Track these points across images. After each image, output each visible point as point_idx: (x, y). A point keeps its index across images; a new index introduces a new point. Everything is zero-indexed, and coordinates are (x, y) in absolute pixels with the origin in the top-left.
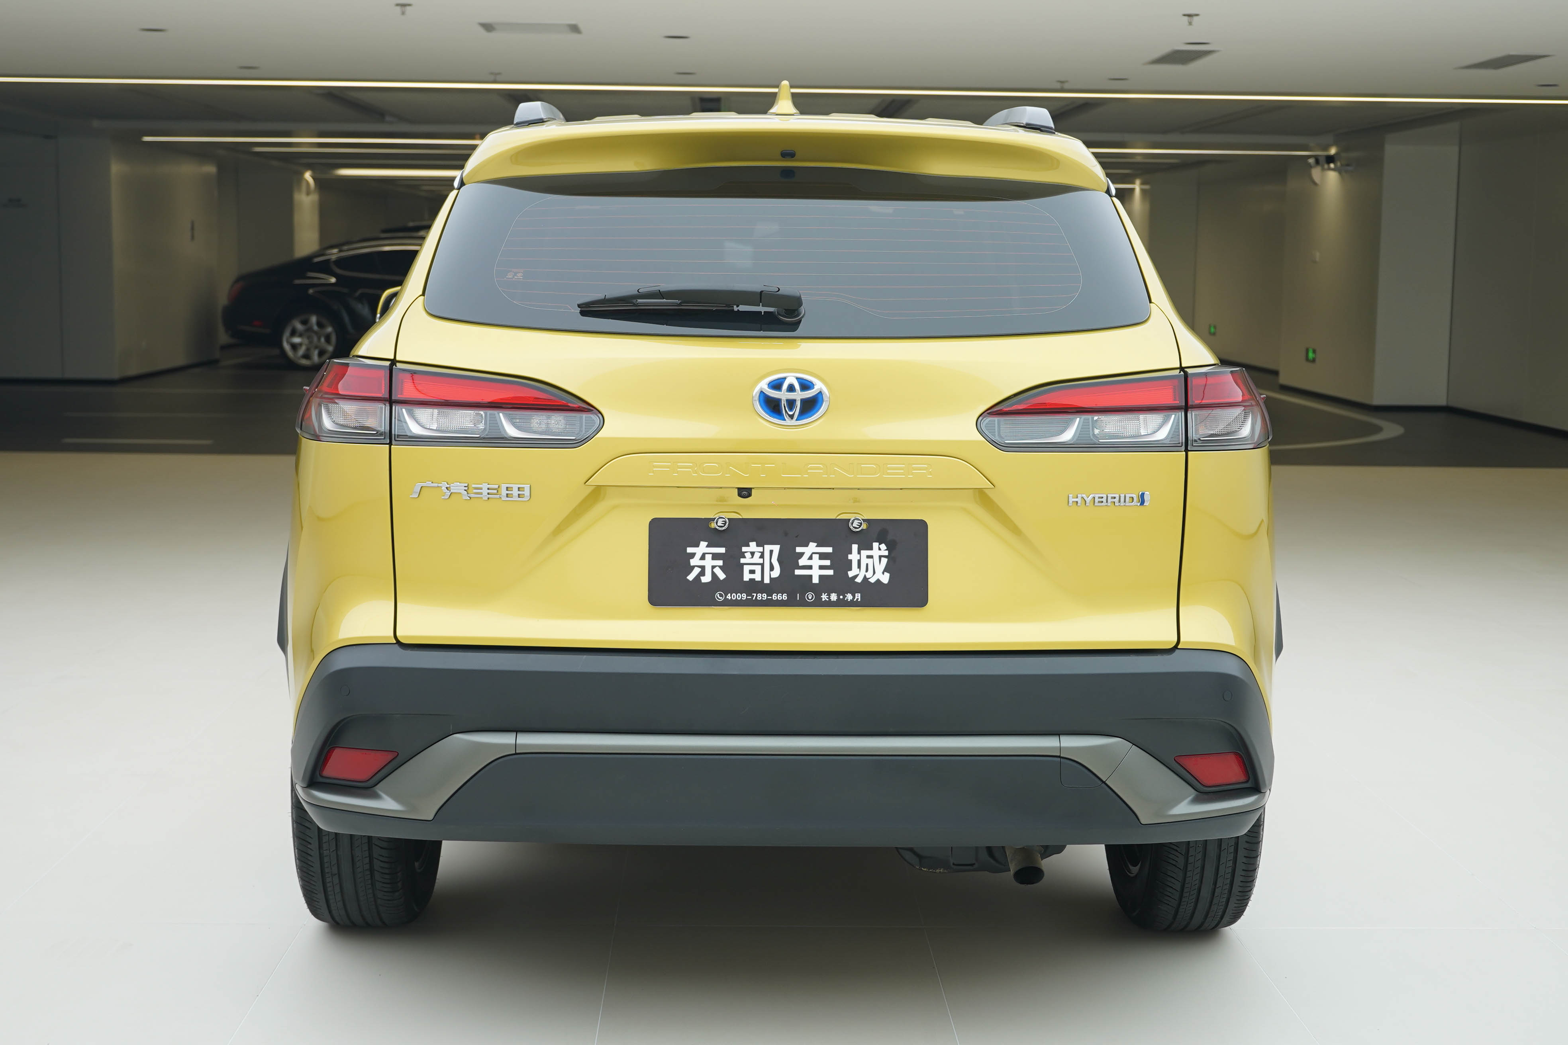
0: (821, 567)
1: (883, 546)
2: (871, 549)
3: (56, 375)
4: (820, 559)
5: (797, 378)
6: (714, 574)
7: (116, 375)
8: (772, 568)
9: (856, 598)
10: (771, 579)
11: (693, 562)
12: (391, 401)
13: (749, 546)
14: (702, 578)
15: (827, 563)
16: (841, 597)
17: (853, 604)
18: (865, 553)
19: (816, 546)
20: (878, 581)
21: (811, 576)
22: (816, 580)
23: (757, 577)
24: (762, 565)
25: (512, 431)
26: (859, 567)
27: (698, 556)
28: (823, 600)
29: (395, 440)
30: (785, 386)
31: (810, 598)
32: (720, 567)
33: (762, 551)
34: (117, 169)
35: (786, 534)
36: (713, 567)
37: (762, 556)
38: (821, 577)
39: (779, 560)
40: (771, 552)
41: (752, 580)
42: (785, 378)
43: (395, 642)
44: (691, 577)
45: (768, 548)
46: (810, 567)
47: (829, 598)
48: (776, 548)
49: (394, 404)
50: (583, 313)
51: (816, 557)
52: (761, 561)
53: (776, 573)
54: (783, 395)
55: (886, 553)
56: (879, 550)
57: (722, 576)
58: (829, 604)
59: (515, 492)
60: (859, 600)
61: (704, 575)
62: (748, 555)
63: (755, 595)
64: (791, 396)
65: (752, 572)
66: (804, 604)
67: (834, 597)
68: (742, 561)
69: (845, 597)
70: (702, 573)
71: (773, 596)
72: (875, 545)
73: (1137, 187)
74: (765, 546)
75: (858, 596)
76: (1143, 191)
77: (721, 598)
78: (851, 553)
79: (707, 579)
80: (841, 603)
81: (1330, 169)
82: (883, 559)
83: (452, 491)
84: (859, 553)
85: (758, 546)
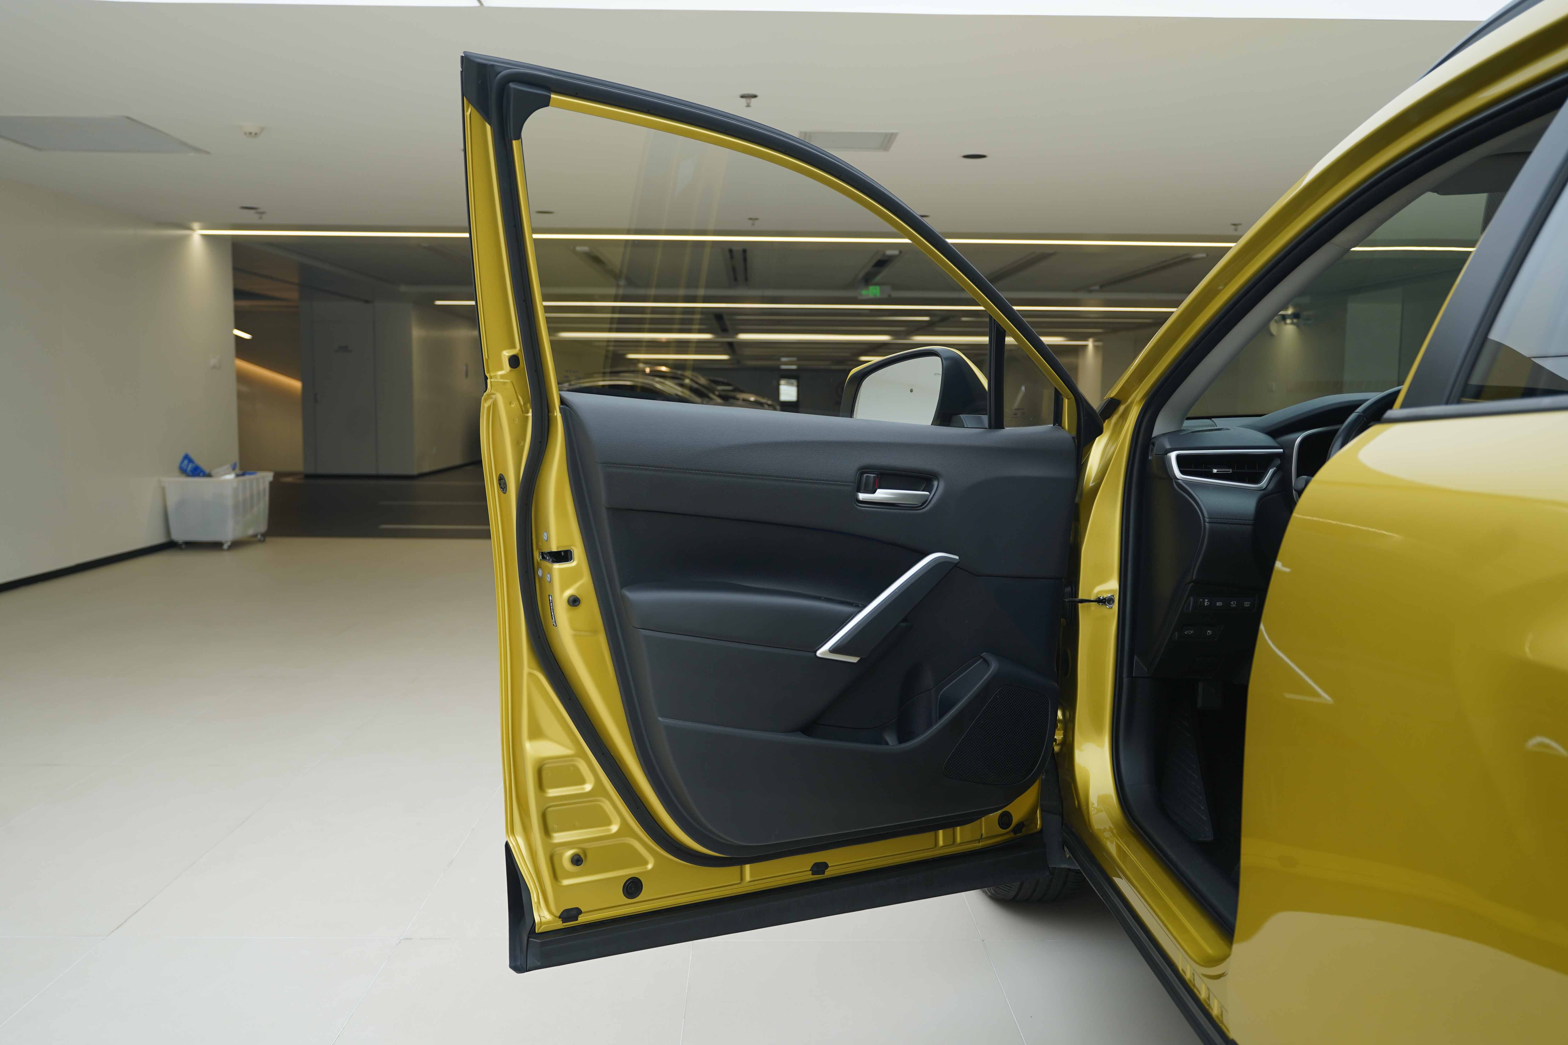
3: (372, 472)
7: (415, 472)
34: (417, 333)
73: (1090, 343)
76: (1096, 348)
81: (1286, 324)
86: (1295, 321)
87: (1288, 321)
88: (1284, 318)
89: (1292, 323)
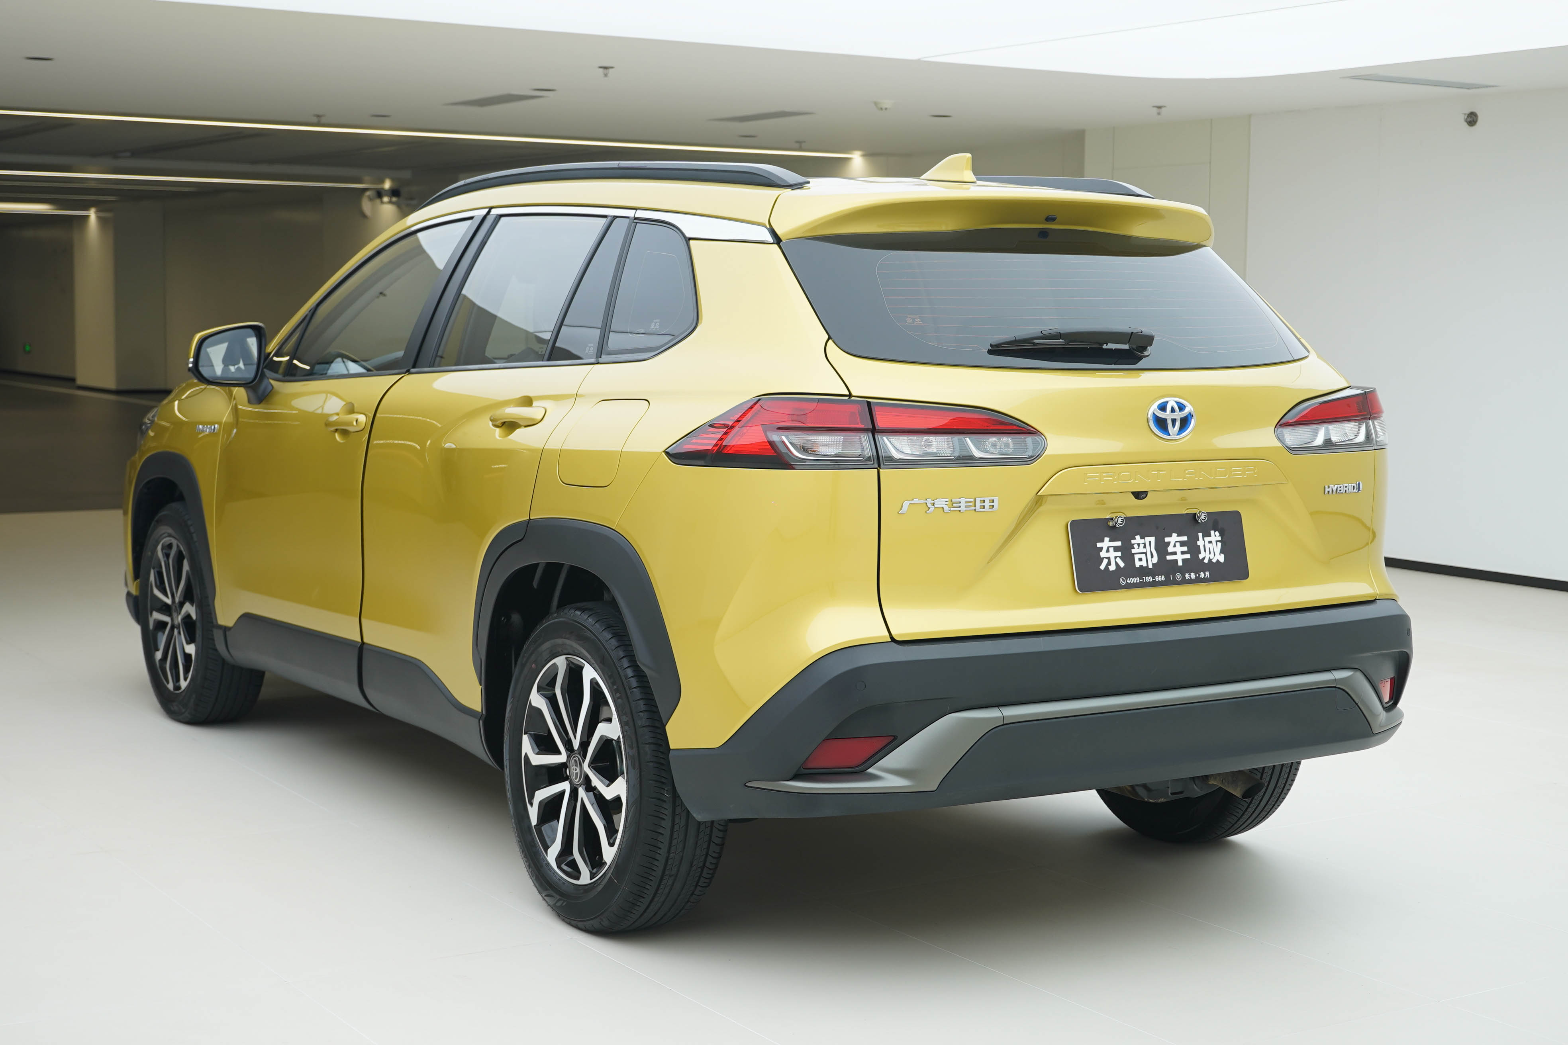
0: (1183, 553)
1: (1217, 533)
2: (1210, 536)
4: (1181, 546)
5: (1177, 402)
6: (1117, 564)
8: (1152, 556)
9: (1206, 575)
10: (1153, 564)
11: (1103, 554)
12: (874, 431)
13: (1135, 539)
14: (1109, 567)
15: (1185, 549)
16: (1197, 575)
17: (1205, 580)
18: (1207, 539)
19: (1177, 536)
20: (1218, 561)
21: (1177, 560)
22: (1180, 563)
23: (1144, 564)
24: (1146, 553)
25: (977, 454)
26: (1205, 551)
27: (1105, 549)
28: (1187, 578)
29: (884, 465)
30: (1169, 409)
31: (1179, 578)
32: (1119, 557)
33: (1144, 542)
35: (1157, 528)
36: (1116, 558)
37: (1145, 547)
38: (1183, 560)
39: (1156, 549)
40: (1150, 542)
41: (1141, 566)
42: (1167, 402)
43: (890, 640)
44: (1102, 567)
45: (1148, 539)
46: (1175, 553)
47: (1190, 577)
48: (1152, 539)
49: (876, 433)
50: (990, 352)
51: (1178, 544)
52: (1144, 550)
53: (1155, 560)
54: (1167, 415)
55: (1219, 538)
56: (1215, 536)
57: (1122, 564)
58: (1191, 582)
59: (987, 504)
60: (1208, 577)
61: (1110, 565)
62: (1136, 546)
63: (1144, 578)
64: (1174, 416)
65: (1140, 560)
66: (1175, 583)
67: (1193, 576)
68: (1133, 551)
69: (1199, 575)
70: (1109, 563)
71: (1156, 578)
72: (1212, 532)
74: (1146, 538)
75: (1207, 574)
77: (1123, 582)
78: (1199, 540)
79: (1112, 568)
80: (1198, 580)
82: (1218, 543)
83: (936, 506)
84: (1204, 540)
85: (1141, 538)
86: (394, 199)
87: (386, 199)
88: (380, 194)
89: (390, 202)
